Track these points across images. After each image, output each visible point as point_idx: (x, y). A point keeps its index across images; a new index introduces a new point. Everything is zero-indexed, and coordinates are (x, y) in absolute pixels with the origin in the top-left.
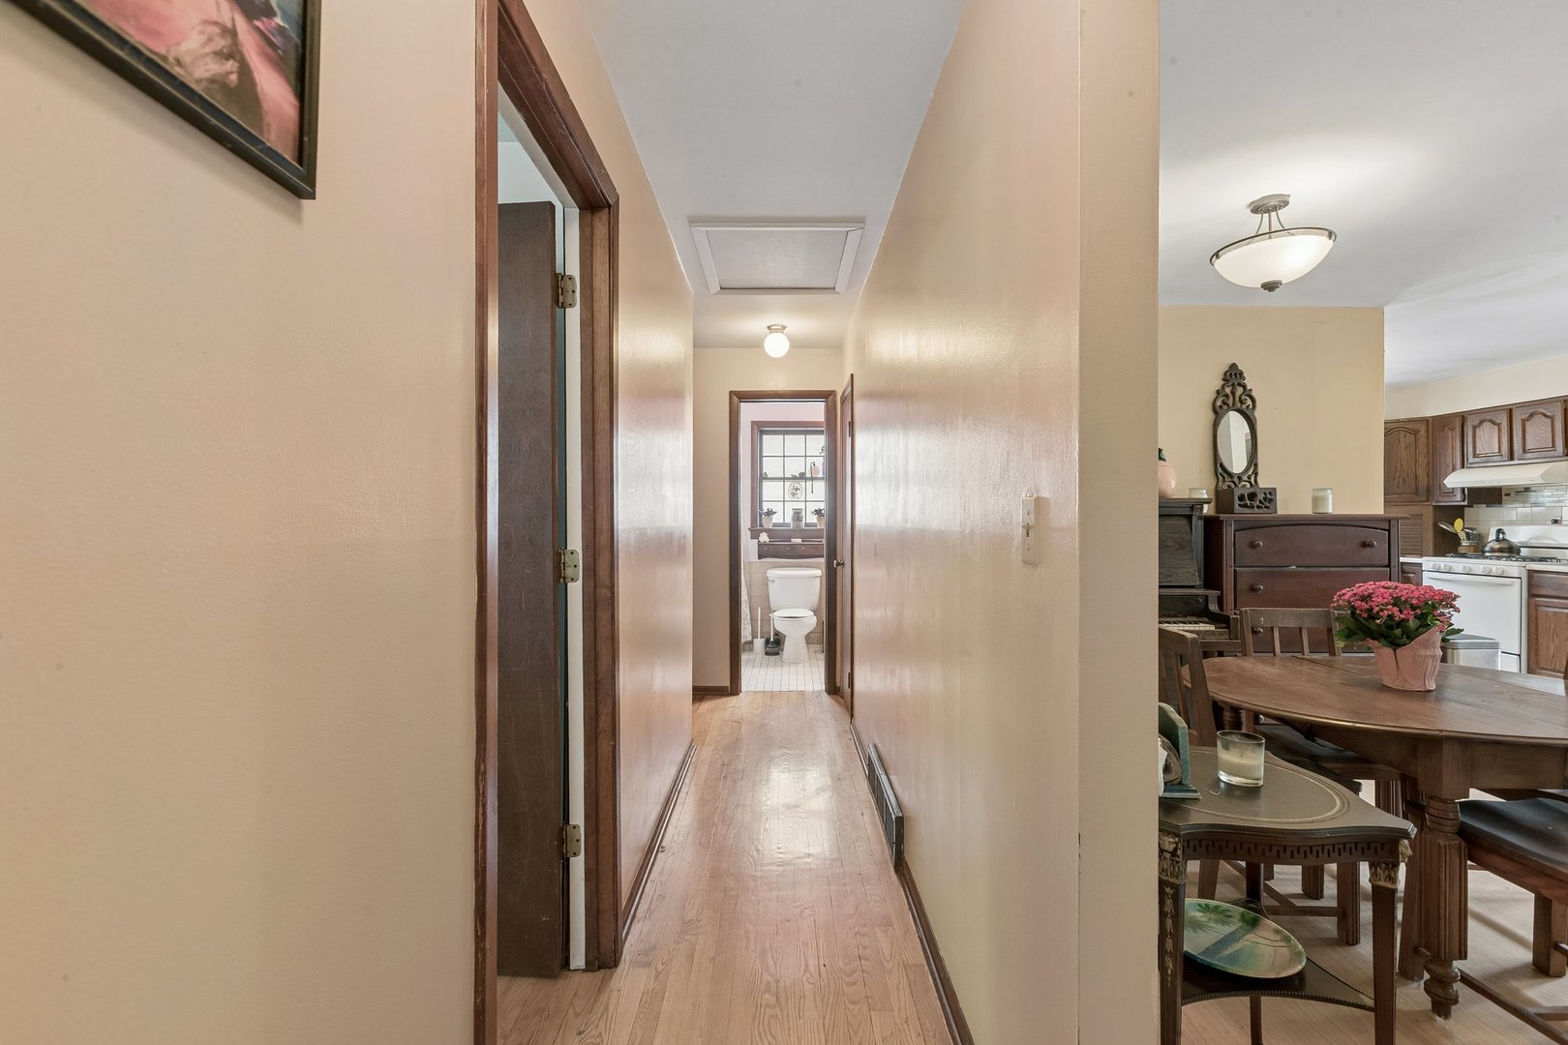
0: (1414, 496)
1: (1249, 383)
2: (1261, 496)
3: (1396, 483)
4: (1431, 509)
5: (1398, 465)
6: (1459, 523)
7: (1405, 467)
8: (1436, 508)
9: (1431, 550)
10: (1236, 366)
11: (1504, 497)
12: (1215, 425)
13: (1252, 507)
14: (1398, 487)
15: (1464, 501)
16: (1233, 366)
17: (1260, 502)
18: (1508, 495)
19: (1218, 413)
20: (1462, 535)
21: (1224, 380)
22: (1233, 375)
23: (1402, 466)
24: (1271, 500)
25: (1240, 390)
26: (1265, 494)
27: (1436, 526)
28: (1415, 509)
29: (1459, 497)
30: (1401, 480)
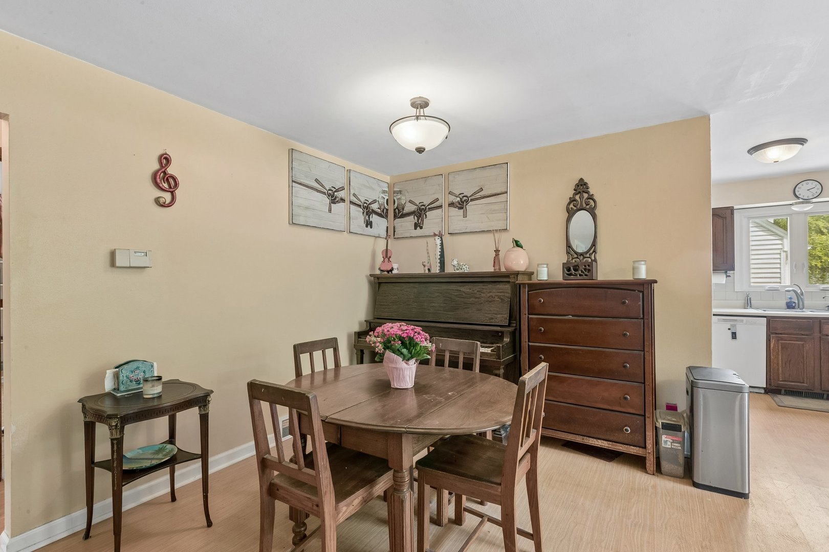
1: (592, 191)
2: (582, 268)
10: (583, 180)
12: (569, 220)
13: (576, 275)
16: (581, 180)
17: (582, 271)
19: (571, 213)
21: (575, 190)
22: (581, 187)
24: (589, 270)
25: (586, 196)
26: (585, 266)
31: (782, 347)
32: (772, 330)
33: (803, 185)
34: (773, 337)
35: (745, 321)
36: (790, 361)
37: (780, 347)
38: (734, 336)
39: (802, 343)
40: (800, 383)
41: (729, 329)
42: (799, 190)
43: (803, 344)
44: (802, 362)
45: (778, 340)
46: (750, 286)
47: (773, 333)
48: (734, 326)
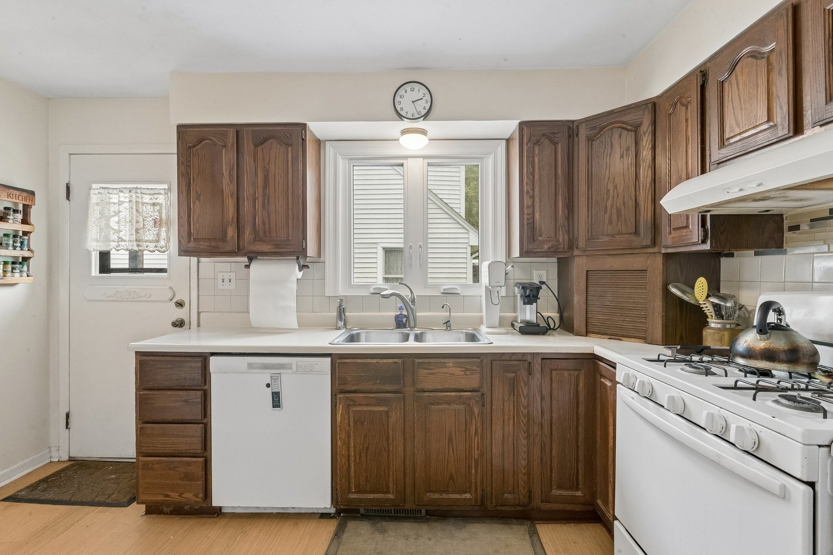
0: (633, 238)
3: (607, 216)
4: (659, 260)
5: (611, 187)
6: (701, 285)
7: (620, 190)
8: (667, 256)
9: (658, 333)
11: (787, 235)
14: (610, 222)
15: (704, 242)
18: (795, 228)
20: (709, 310)
23: (615, 187)
27: (667, 293)
28: (635, 262)
29: (695, 232)
30: (614, 211)
31: (354, 420)
32: (339, 384)
33: (406, 91)
34: (340, 399)
35: (294, 367)
36: (367, 448)
37: (352, 420)
38: (276, 400)
39: (385, 409)
40: (384, 493)
41: (268, 385)
42: (401, 100)
43: (387, 412)
44: (385, 450)
45: (349, 405)
46: (351, 286)
47: (342, 392)
48: (276, 378)
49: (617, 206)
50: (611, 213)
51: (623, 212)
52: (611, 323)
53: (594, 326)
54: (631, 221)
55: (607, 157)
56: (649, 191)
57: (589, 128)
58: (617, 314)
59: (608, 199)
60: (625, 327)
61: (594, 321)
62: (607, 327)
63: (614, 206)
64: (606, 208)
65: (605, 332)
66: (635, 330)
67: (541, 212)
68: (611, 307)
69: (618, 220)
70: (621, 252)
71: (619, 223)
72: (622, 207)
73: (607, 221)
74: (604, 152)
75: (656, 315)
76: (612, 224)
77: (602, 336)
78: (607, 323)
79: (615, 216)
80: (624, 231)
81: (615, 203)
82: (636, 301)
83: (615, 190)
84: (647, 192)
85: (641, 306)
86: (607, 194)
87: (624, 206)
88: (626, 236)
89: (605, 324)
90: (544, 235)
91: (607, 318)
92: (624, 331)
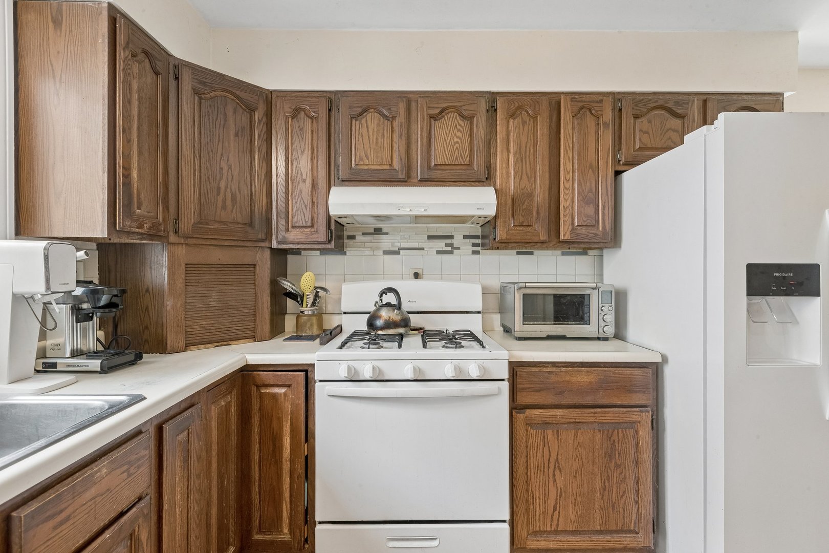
0: (248, 229)
3: (220, 199)
4: (268, 255)
5: (225, 166)
7: (235, 173)
8: (277, 252)
9: (267, 328)
11: (346, 242)
14: (224, 207)
15: (330, 242)
18: (351, 237)
23: (230, 167)
27: (275, 286)
28: (245, 256)
29: (323, 233)
49: (231, 190)
50: (225, 196)
51: (238, 199)
52: (216, 328)
53: (194, 336)
54: (246, 211)
55: (219, 128)
56: (264, 183)
57: (197, 79)
58: (224, 316)
59: (221, 179)
60: (233, 328)
61: (195, 330)
62: (213, 334)
63: (229, 190)
64: (219, 189)
65: (210, 339)
66: (244, 330)
67: (139, 169)
68: (217, 308)
69: (233, 206)
70: (233, 243)
71: (234, 210)
72: (237, 192)
73: (220, 204)
74: (217, 119)
75: (265, 310)
76: (226, 209)
77: (207, 346)
78: (212, 328)
79: (229, 202)
80: (239, 221)
81: (229, 187)
82: (244, 298)
83: (230, 170)
84: (262, 183)
85: (248, 303)
86: (220, 172)
87: (240, 192)
88: (240, 226)
89: (210, 329)
90: (143, 208)
91: (212, 322)
92: (233, 334)
